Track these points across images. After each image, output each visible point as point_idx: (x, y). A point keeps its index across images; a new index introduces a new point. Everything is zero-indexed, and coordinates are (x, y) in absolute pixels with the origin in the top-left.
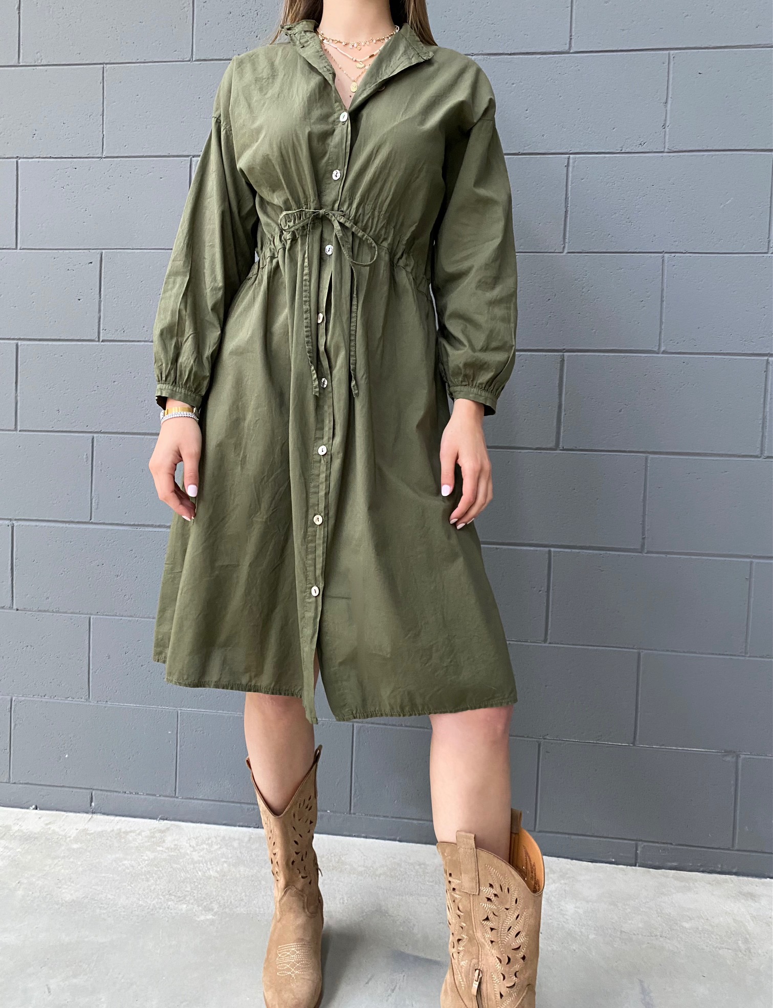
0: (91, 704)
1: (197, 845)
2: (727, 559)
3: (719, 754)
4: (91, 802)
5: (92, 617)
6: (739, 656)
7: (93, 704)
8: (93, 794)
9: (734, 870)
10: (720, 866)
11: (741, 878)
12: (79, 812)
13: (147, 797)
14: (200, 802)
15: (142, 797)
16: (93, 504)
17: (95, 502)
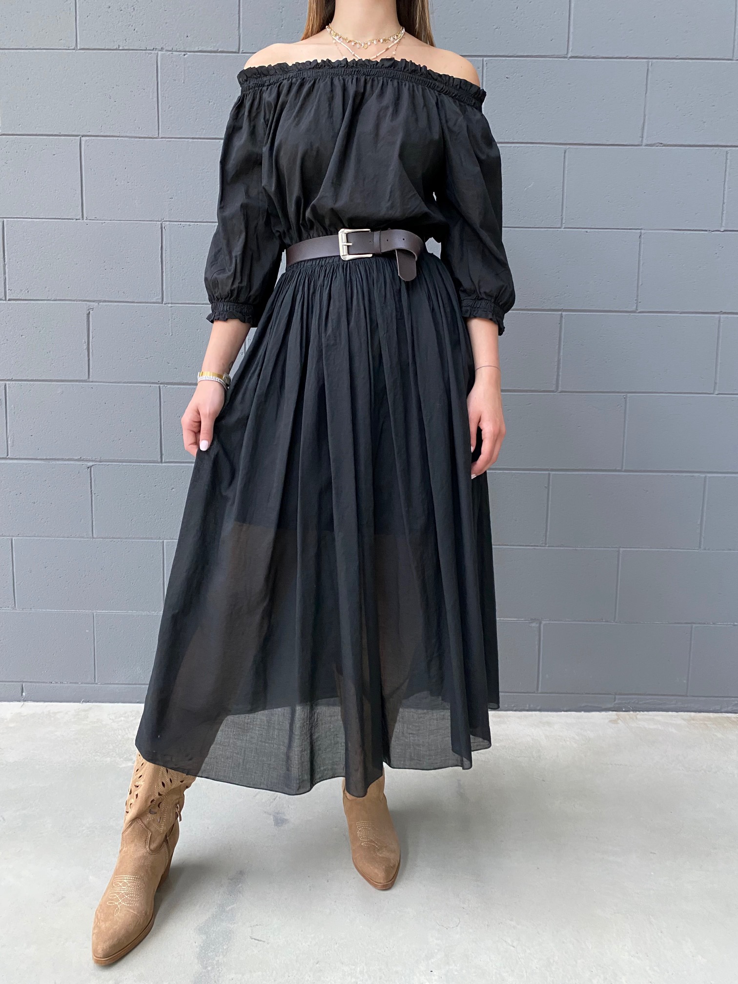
0: (17, 611)
1: (116, 718)
2: (531, 472)
3: (526, 621)
4: (22, 692)
5: (14, 538)
6: (541, 546)
7: (19, 611)
8: (23, 686)
9: (538, 708)
10: (528, 706)
11: (543, 713)
12: (12, 701)
13: (70, 685)
14: (116, 686)
15: (66, 685)
16: (9, 442)
17: (10, 441)
